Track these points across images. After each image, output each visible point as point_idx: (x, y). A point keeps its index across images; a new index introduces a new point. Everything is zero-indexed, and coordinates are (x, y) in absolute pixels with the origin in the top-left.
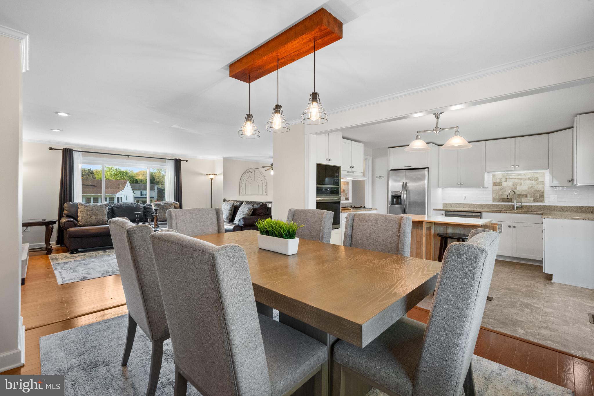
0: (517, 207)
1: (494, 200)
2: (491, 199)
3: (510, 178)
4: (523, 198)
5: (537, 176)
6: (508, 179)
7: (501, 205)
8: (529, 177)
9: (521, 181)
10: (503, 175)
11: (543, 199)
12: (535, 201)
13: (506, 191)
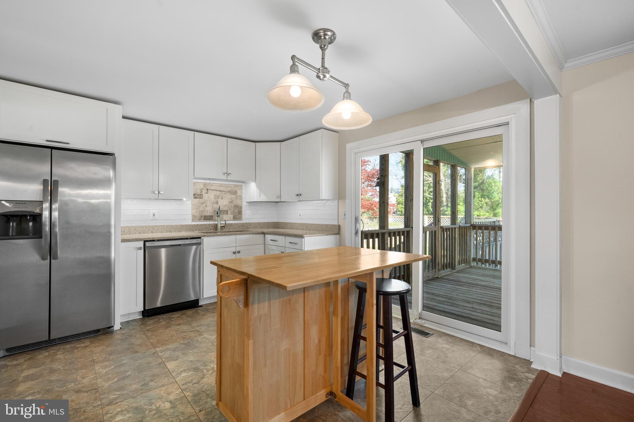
0: (221, 227)
1: (194, 218)
2: (190, 217)
3: (212, 189)
4: (224, 215)
5: (236, 189)
6: (210, 190)
7: (203, 225)
8: (229, 189)
9: (222, 194)
10: (204, 185)
11: (241, 216)
12: (235, 218)
13: (207, 206)
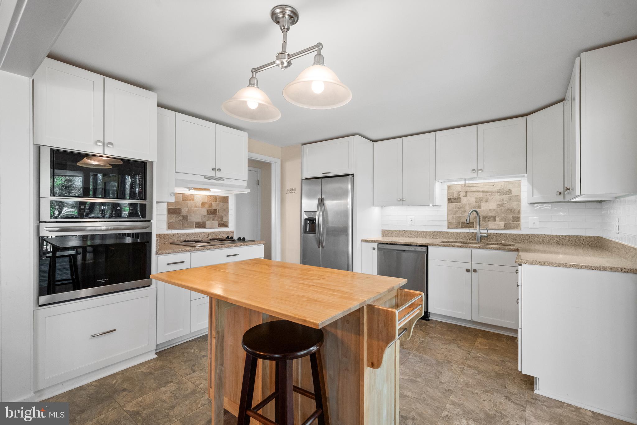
0: (481, 237)
1: (450, 225)
2: (446, 224)
3: (472, 190)
4: (489, 223)
5: (510, 187)
6: (469, 192)
7: (459, 233)
8: (498, 189)
9: (486, 195)
10: (462, 186)
11: (519, 224)
12: (507, 227)
13: (465, 211)
